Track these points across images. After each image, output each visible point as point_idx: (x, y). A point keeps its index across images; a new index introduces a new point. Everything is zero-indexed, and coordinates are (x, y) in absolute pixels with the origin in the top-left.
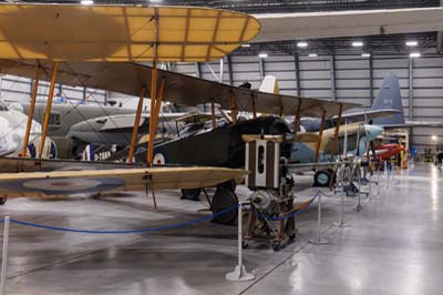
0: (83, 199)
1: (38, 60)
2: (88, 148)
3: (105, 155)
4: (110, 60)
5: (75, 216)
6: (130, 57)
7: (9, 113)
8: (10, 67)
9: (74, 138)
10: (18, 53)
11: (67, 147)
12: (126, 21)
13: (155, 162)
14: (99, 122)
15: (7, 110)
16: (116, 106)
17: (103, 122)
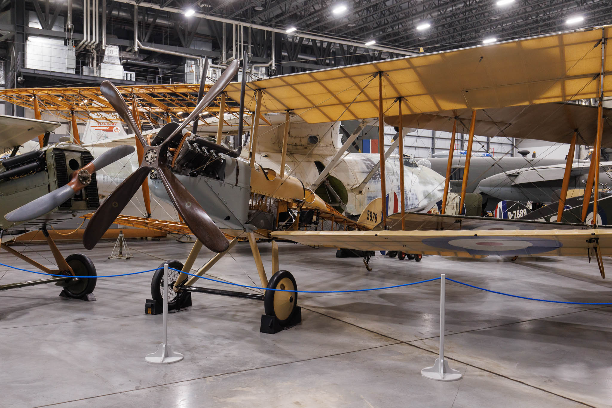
0: (498, 261)
1: (454, 111)
2: (500, 205)
3: (521, 213)
4: (538, 102)
5: (494, 279)
6: (564, 95)
7: (418, 169)
8: (429, 120)
9: (482, 194)
10: (438, 106)
11: (476, 204)
12: (562, 52)
13: (588, 223)
14: (510, 176)
15: (416, 166)
16: (529, 157)
17: (515, 176)
